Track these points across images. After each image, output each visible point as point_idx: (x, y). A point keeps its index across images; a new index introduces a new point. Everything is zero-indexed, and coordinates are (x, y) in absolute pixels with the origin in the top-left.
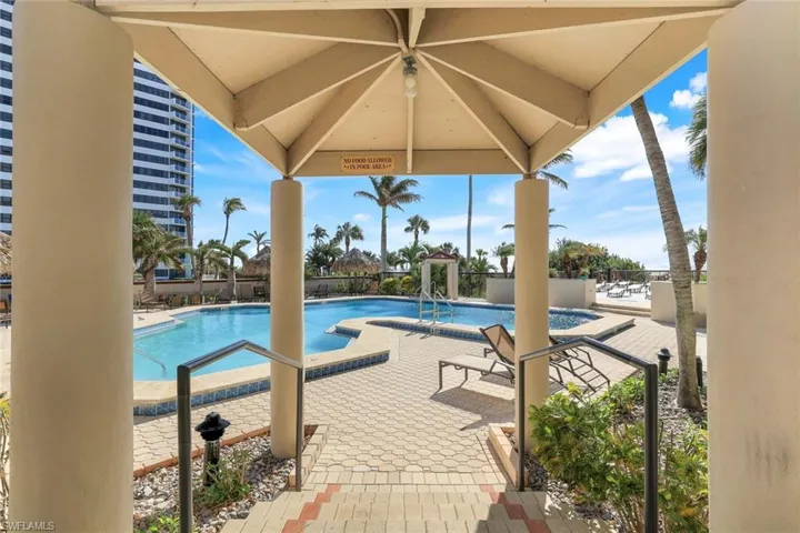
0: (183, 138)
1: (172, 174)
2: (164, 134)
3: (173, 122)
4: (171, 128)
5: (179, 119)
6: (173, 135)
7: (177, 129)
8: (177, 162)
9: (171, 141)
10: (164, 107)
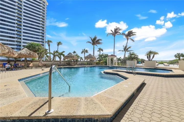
0: (44, 31)
1: (41, 39)
2: (39, 30)
3: (41, 27)
4: (41, 28)
5: (43, 26)
6: (41, 30)
7: (42, 28)
8: (42, 36)
9: (41, 31)
10: (39, 24)
